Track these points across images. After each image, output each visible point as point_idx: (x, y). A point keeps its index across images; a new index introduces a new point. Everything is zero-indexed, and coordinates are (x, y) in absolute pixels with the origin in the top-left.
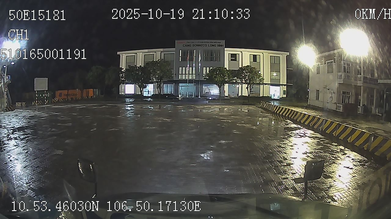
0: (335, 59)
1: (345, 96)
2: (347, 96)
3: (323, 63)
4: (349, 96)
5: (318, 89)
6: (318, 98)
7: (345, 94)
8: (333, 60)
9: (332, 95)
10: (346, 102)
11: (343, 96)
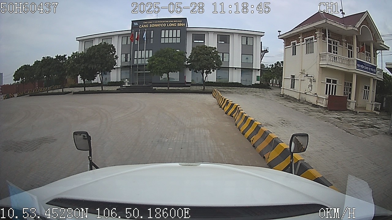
0: (316, 34)
1: (330, 85)
2: (333, 86)
3: (301, 40)
4: (336, 86)
5: (294, 75)
6: (293, 86)
7: (330, 83)
8: (313, 36)
9: (311, 83)
10: (331, 94)
11: (327, 85)
